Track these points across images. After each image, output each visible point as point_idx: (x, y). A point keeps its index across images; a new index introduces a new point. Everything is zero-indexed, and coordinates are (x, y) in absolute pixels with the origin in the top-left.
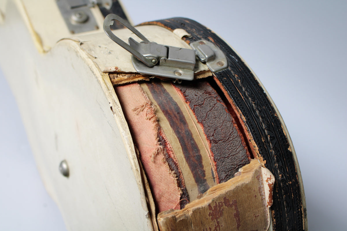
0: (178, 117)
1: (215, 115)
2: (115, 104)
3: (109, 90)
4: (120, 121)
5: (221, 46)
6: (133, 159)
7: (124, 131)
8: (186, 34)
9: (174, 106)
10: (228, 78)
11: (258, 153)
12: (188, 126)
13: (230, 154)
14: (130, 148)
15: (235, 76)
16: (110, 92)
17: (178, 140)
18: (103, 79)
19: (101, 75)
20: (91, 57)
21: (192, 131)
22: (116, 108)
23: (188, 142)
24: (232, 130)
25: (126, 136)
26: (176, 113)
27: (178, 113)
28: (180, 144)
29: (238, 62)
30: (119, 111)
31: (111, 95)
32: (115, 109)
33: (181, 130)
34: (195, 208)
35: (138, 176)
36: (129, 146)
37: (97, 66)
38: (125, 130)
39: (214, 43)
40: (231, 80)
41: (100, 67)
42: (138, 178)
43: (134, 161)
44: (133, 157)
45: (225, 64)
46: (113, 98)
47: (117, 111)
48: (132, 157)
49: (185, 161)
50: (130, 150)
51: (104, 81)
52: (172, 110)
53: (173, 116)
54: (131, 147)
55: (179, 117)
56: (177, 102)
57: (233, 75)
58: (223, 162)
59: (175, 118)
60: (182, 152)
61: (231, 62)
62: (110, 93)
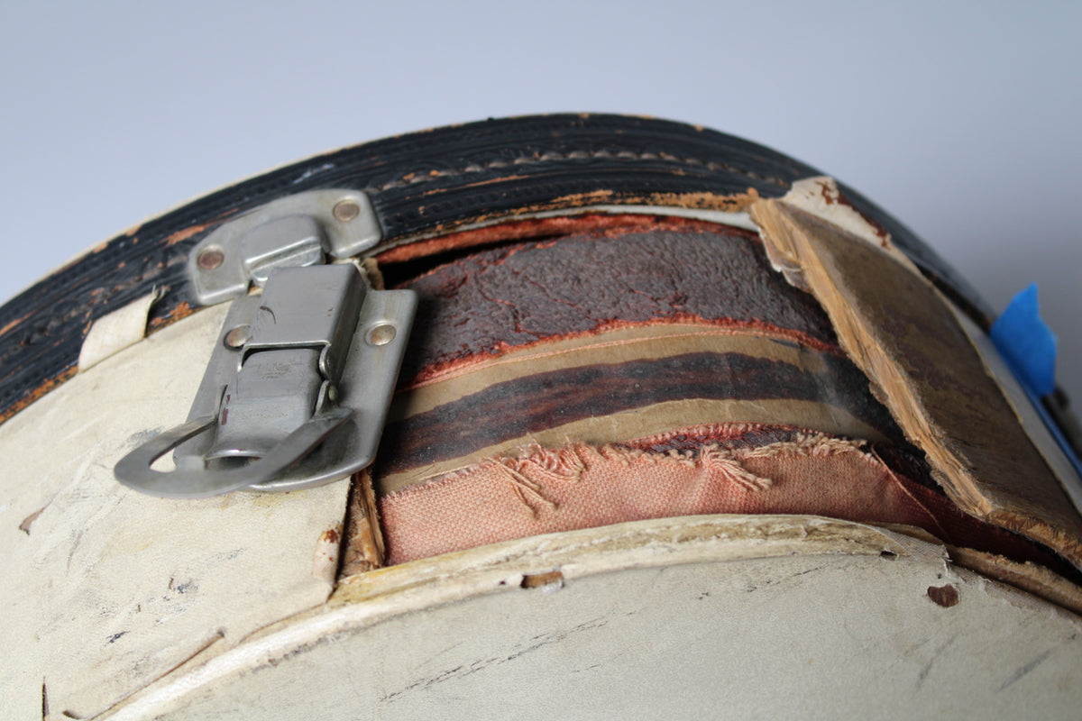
0: (567, 387)
1: (565, 280)
2: (512, 563)
3: (434, 580)
4: (601, 551)
5: (239, 206)
6: (767, 535)
7: (648, 545)
8: (140, 308)
9: (511, 394)
10: (420, 202)
11: (725, 202)
12: (609, 366)
13: (723, 273)
14: (723, 535)
15: (408, 182)
16: (443, 576)
17: (670, 402)
18: (368, 599)
19: (344, 605)
20: (203, 654)
21: (630, 356)
22: (533, 561)
23: (678, 376)
24: (634, 245)
25: (671, 541)
26: (545, 390)
27: (548, 384)
28: (686, 401)
29: (339, 165)
30: (556, 549)
31: (465, 573)
32: (540, 564)
33: (625, 387)
34: (923, 413)
35: (828, 537)
36: (714, 537)
37: (277, 626)
38: (645, 538)
39: (208, 226)
40: (430, 193)
41: (290, 611)
42: (835, 540)
43: (775, 534)
44: (759, 532)
45: (352, 197)
46: (479, 569)
47: (550, 560)
48: (759, 541)
49: (751, 403)
50: (729, 537)
51: (376, 596)
52: (531, 402)
53: (562, 401)
54: (720, 532)
55: (567, 385)
56: (494, 383)
57: (401, 185)
58: (753, 302)
59: (570, 397)
60: (718, 401)
61: (338, 181)
62: (450, 577)
